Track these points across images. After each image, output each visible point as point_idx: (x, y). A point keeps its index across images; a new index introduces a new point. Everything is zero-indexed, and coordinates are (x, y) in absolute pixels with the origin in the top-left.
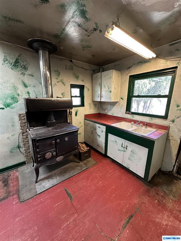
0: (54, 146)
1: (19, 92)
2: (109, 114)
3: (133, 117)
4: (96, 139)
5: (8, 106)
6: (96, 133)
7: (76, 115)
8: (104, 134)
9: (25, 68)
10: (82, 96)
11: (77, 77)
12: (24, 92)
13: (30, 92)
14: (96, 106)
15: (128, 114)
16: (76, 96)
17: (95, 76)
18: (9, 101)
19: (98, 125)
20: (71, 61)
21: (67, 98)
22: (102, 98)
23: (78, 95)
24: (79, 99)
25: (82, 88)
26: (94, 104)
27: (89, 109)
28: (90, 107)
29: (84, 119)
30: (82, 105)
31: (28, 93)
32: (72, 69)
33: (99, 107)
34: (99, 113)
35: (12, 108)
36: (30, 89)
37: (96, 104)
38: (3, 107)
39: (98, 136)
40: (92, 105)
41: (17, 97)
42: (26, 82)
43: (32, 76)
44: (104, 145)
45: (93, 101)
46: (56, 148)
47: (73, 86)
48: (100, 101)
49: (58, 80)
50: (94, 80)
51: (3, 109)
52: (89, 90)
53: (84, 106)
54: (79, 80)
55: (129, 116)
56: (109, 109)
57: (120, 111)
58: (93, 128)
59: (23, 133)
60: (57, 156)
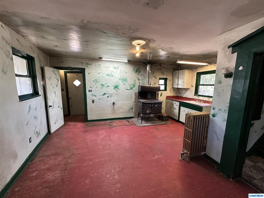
0: (150, 108)
1: (136, 83)
2: (184, 96)
3: (199, 98)
4: (173, 111)
5: (131, 88)
6: (173, 107)
7: (161, 96)
8: (178, 107)
9: (140, 72)
10: (165, 84)
11: (163, 74)
12: (138, 83)
13: (140, 83)
14: (174, 91)
15: (196, 96)
16: (162, 85)
17: (174, 72)
18: (132, 87)
19: (174, 102)
20: (161, 66)
21: (157, 86)
22: (178, 86)
23: (163, 84)
24: (164, 86)
25: (166, 80)
26: (174, 90)
27: (169, 93)
28: (171, 91)
29: (166, 99)
30: (165, 90)
31: (139, 83)
32: (161, 70)
33: (177, 92)
34: (177, 96)
35: (133, 90)
36: (140, 81)
37: (175, 90)
38: (130, 89)
39: (174, 109)
40: (172, 90)
41: (135, 84)
42: (139, 78)
43: (142, 75)
44: (178, 114)
45: (172, 88)
46: (151, 109)
47: (160, 79)
48: (177, 87)
49: (153, 76)
50: (174, 74)
51: (130, 90)
52: (170, 81)
53: (166, 91)
54: (164, 75)
55: (196, 97)
56: (184, 93)
57: (191, 94)
58: (171, 104)
59: (135, 102)
60: (151, 114)
